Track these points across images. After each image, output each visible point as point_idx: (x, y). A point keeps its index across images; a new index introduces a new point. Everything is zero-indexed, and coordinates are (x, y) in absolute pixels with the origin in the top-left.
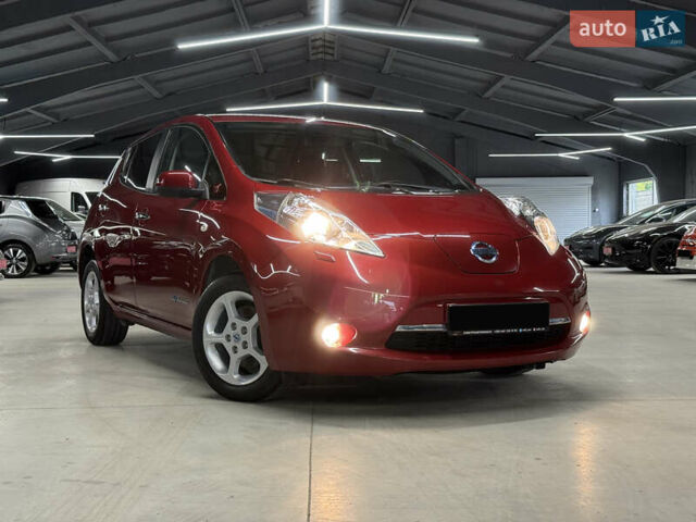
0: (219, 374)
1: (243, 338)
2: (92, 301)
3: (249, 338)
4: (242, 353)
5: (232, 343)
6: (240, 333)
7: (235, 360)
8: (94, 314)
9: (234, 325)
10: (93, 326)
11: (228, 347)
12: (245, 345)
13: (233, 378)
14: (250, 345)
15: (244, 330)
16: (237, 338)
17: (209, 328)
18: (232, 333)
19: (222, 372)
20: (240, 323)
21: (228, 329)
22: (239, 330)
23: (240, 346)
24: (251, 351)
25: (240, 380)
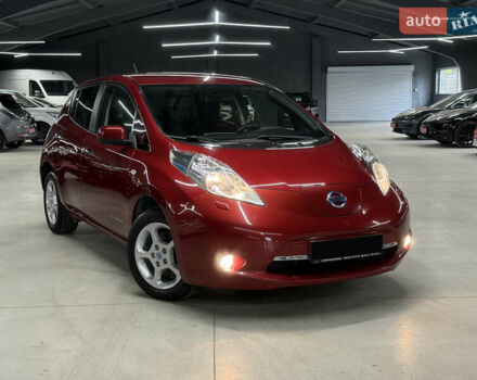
0: (148, 281)
1: (164, 256)
2: (52, 202)
3: (168, 256)
4: (163, 267)
6: (161, 253)
7: (158, 270)
8: (54, 211)
9: (157, 247)
10: (53, 220)
11: (153, 261)
12: (165, 262)
13: (158, 284)
14: (169, 262)
15: (164, 251)
16: (159, 256)
17: (139, 248)
18: (156, 252)
19: (149, 279)
20: (162, 246)
21: (153, 249)
22: (160, 250)
23: (161, 262)
24: (170, 266)
25: (162, 286)
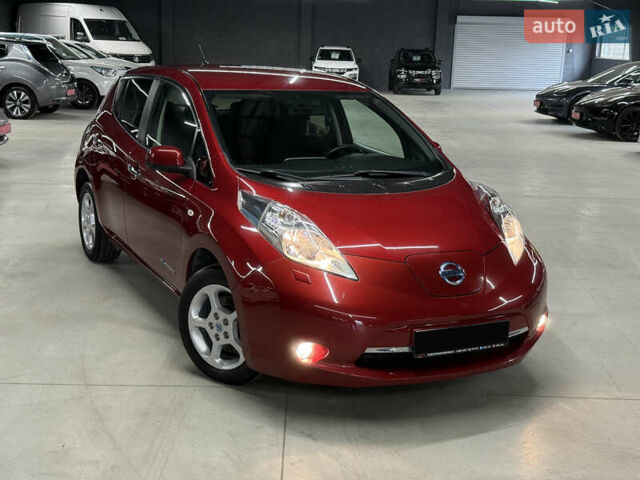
0: (204, 356)
1: (225, 329)
2: (88, 221)
3: (230, 329)
4: (223, 341)
5: (215, 331)
6: (222, 323)
7: (217, 345)
9: (216, 316)
10: (90, 244)
11: (212, 333)
12: (227, 336)
13: (217, 362)
14: (231, 337)
15: (226, 322)
16: (219, 328)
17: (194, 313)
18: (215, 322)
19: (206, 353)
20: (223, 315)
21: (211, 316)
22: (221, 321)
23: (221, 336)
24: (231, 341)
25: (222, 364)
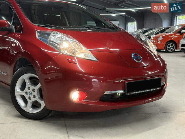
4: (33, 100)
5: (28, 95)
6: (32, 91)
7: (30, 102)
9: (29, 88)
12: (34, 97)
15: (34, 90)
17: (17, 89)
18: (28, 91)
19: (24, 107)
20: (32, 87)
23: (32, 97)
24: (37, 99)
25: (32, 111)
